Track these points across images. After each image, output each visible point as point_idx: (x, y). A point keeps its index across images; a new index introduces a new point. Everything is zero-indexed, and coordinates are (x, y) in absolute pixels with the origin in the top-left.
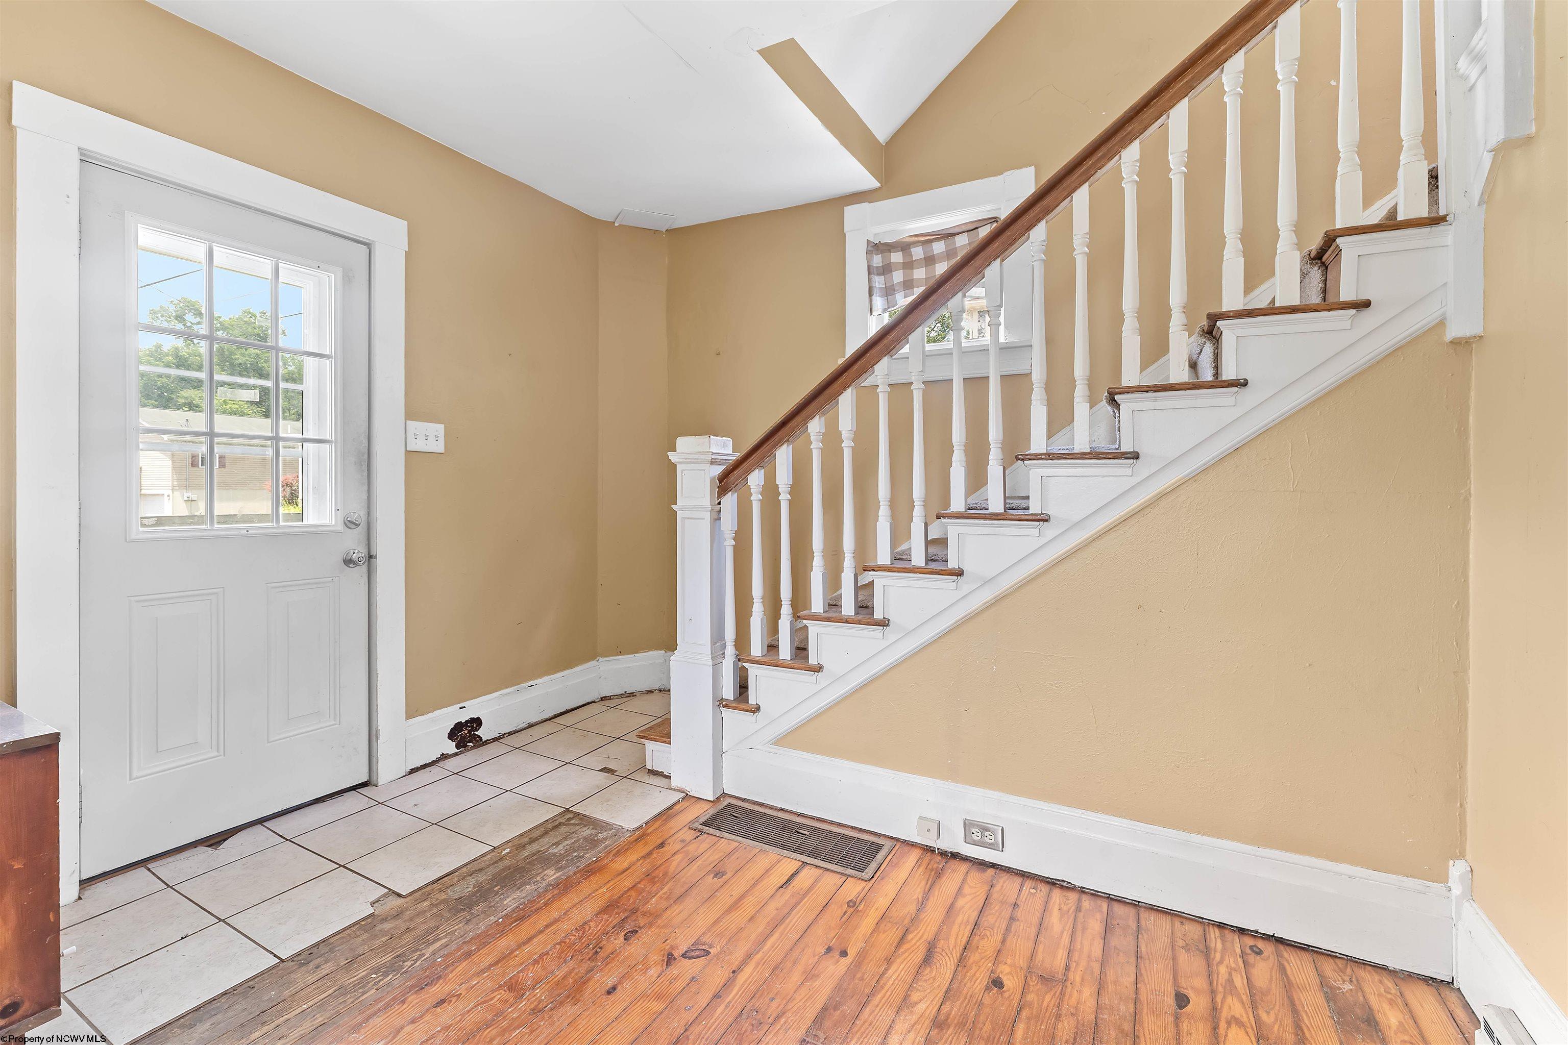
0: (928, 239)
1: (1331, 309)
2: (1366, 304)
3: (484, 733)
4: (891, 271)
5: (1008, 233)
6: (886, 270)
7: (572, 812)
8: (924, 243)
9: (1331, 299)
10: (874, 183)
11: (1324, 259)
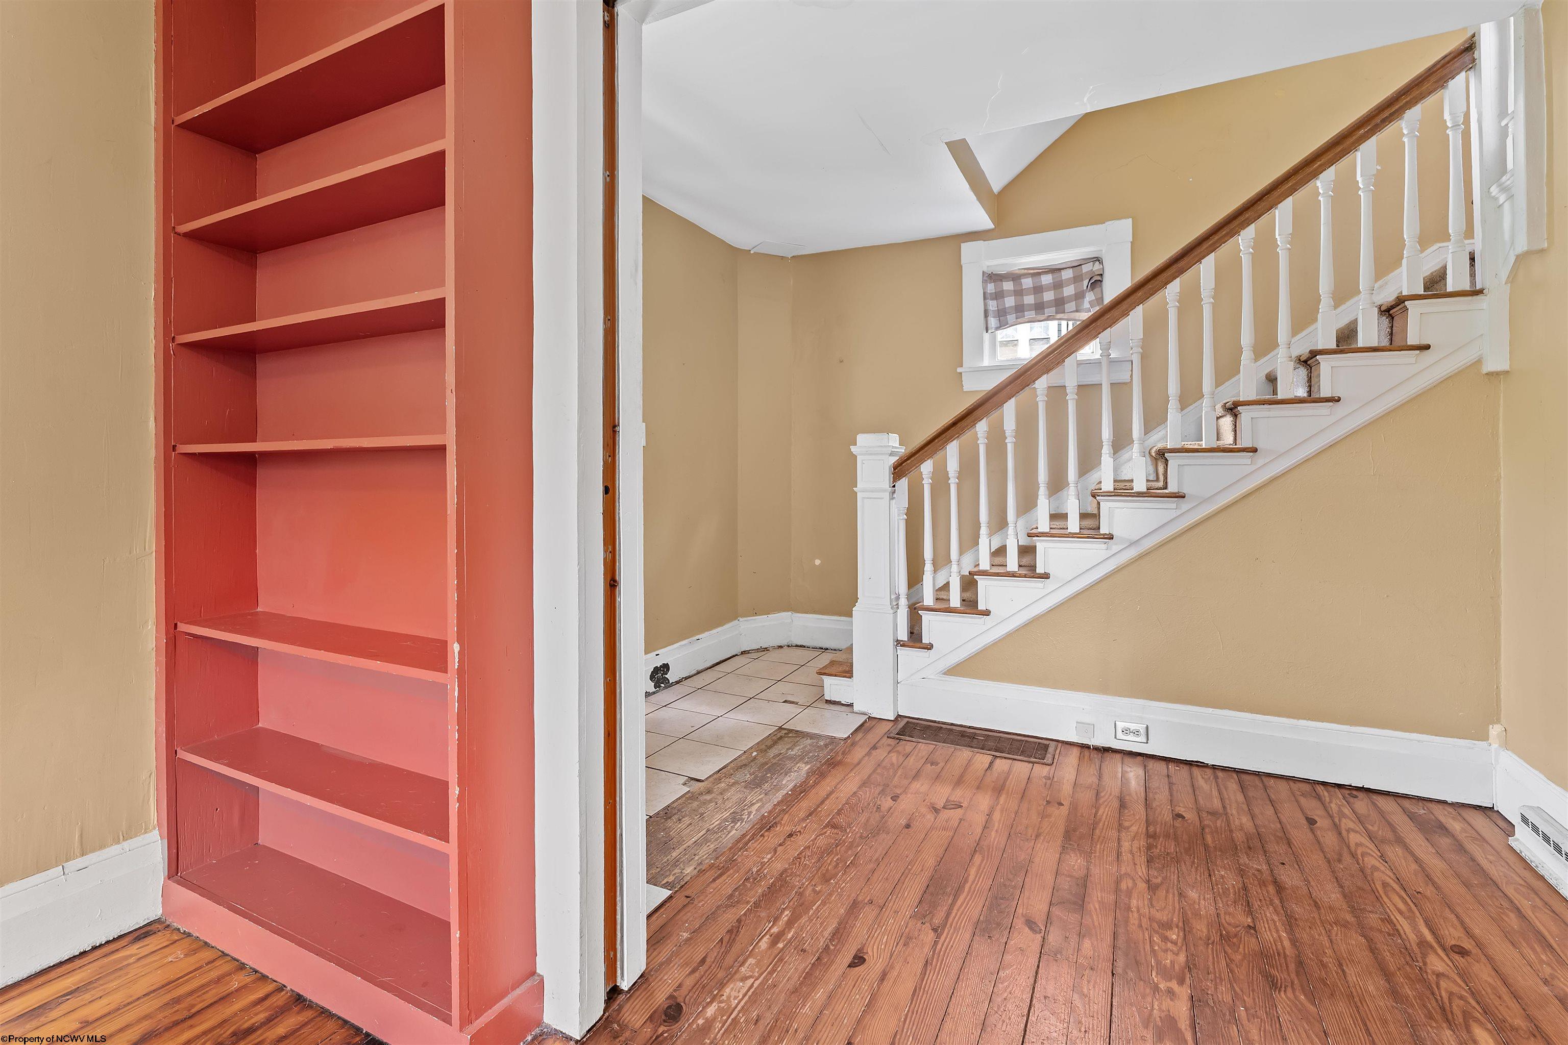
0: (1037, 273)
1: (1402, 350)
2: (1427, 347)
3: (672, 676)
4: (1003, 297)
5: (1150, 286)
6: (999, 295)
7: (785, 729)
8: (1033, 275)
9: (1397, 341)
10: (991, 226)
11: (1391, 312)
